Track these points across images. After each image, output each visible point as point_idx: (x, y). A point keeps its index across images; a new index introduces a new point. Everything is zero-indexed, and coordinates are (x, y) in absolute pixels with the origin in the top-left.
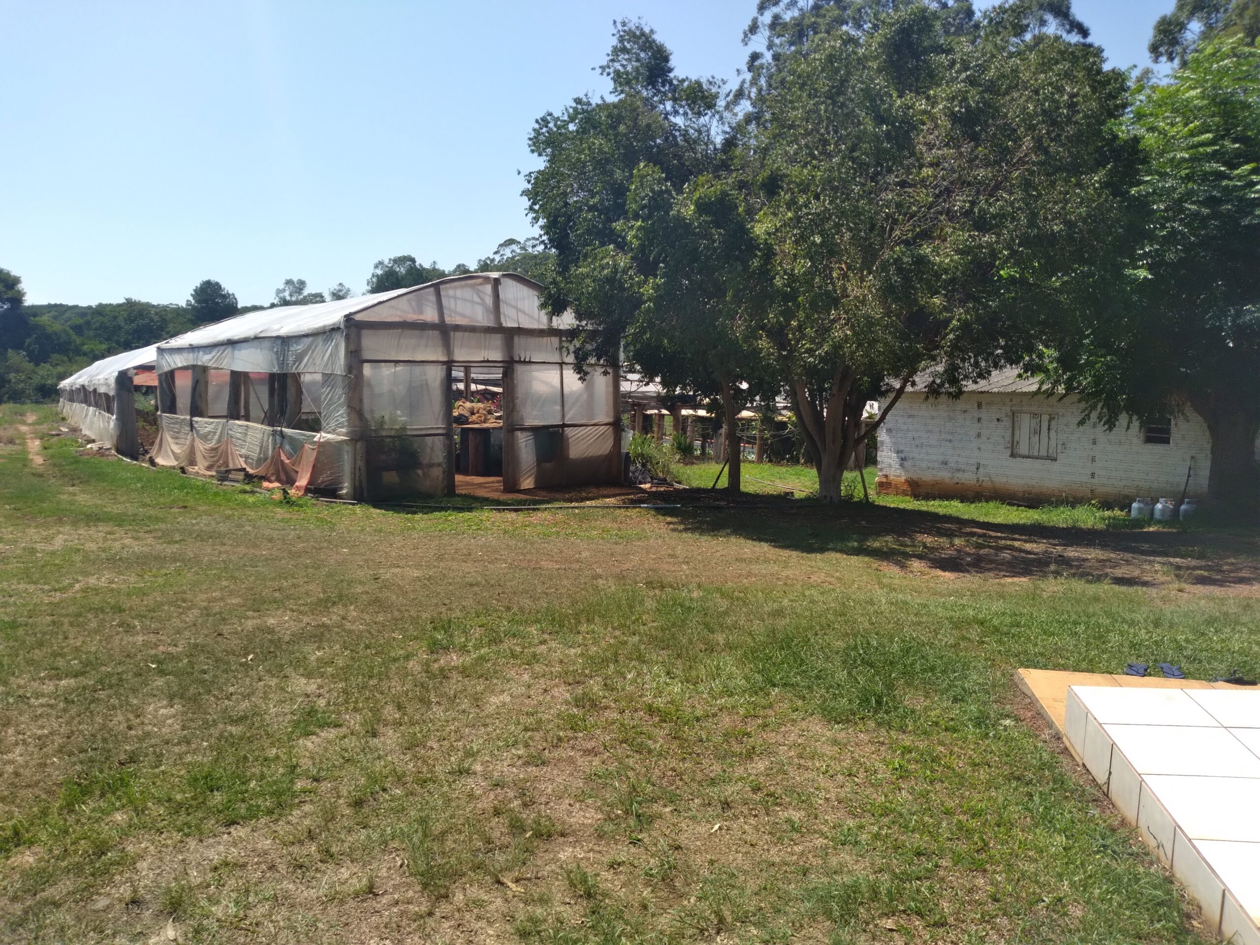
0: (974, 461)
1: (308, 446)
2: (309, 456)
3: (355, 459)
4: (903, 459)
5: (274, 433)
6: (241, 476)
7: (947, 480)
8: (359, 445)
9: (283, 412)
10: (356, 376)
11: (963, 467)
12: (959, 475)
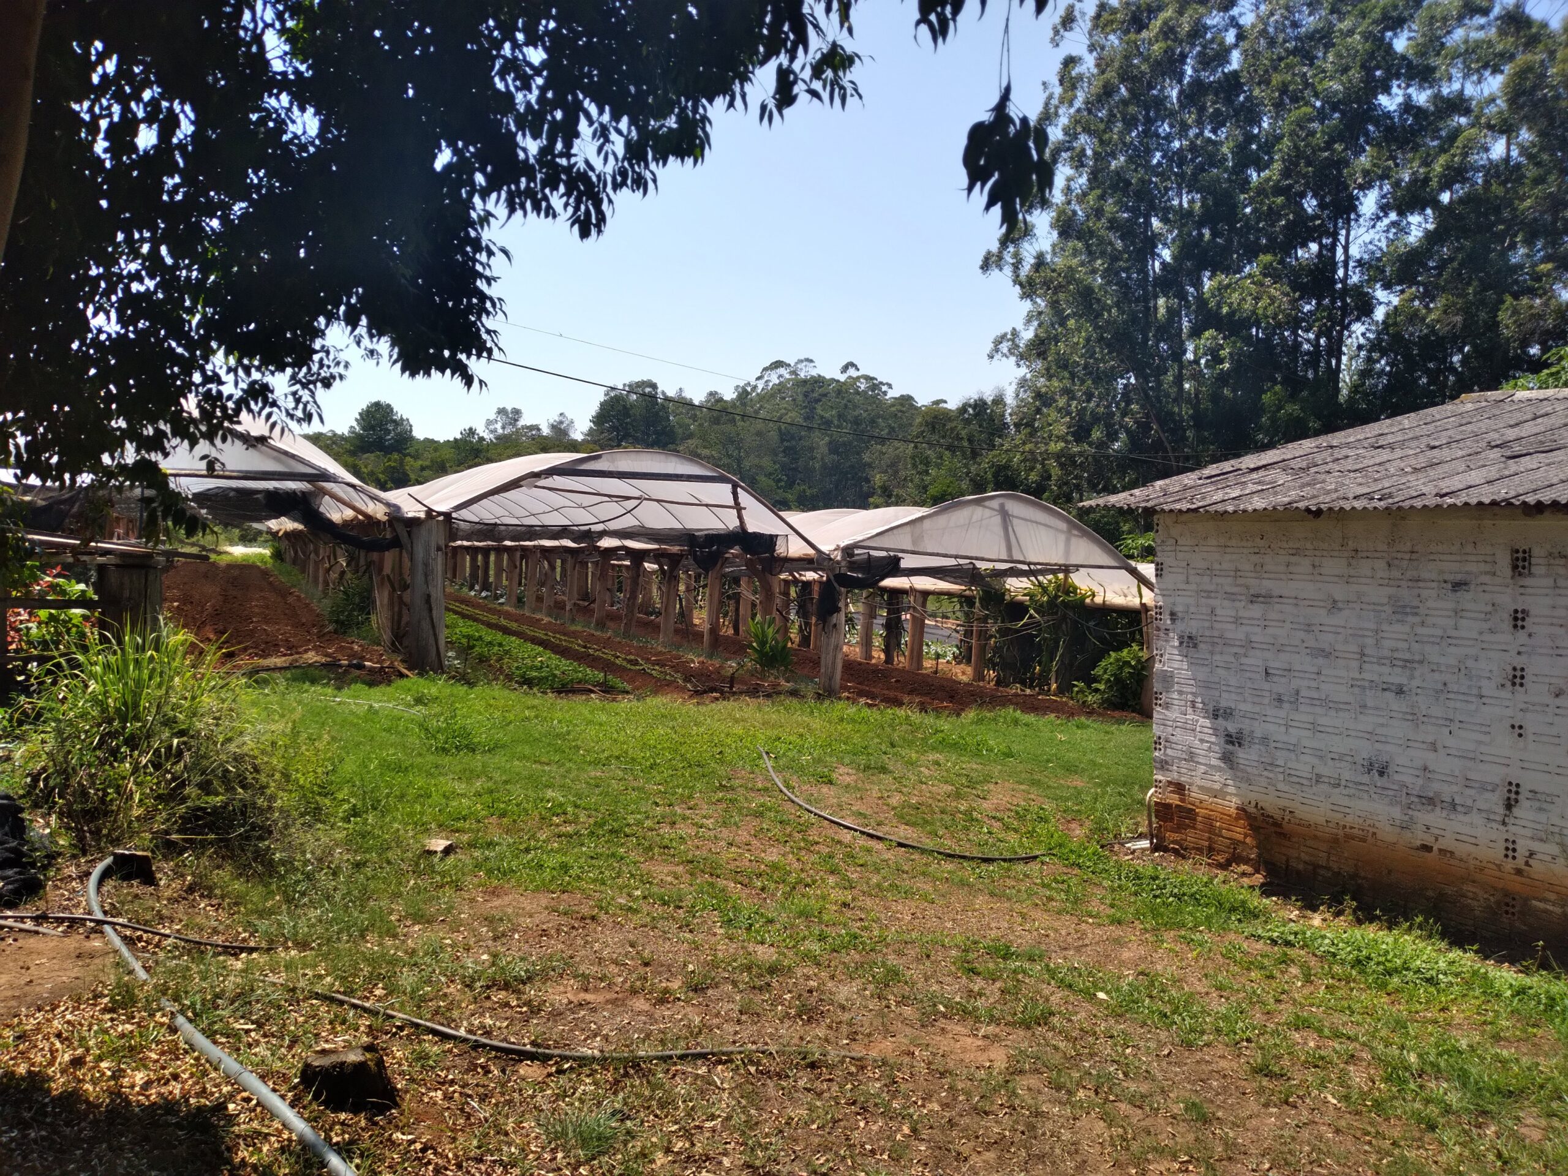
0: (1494, 774)
4: (1233, 740)
7: (1387, 832)
11: (1447, 791)
12: (1435, 818)
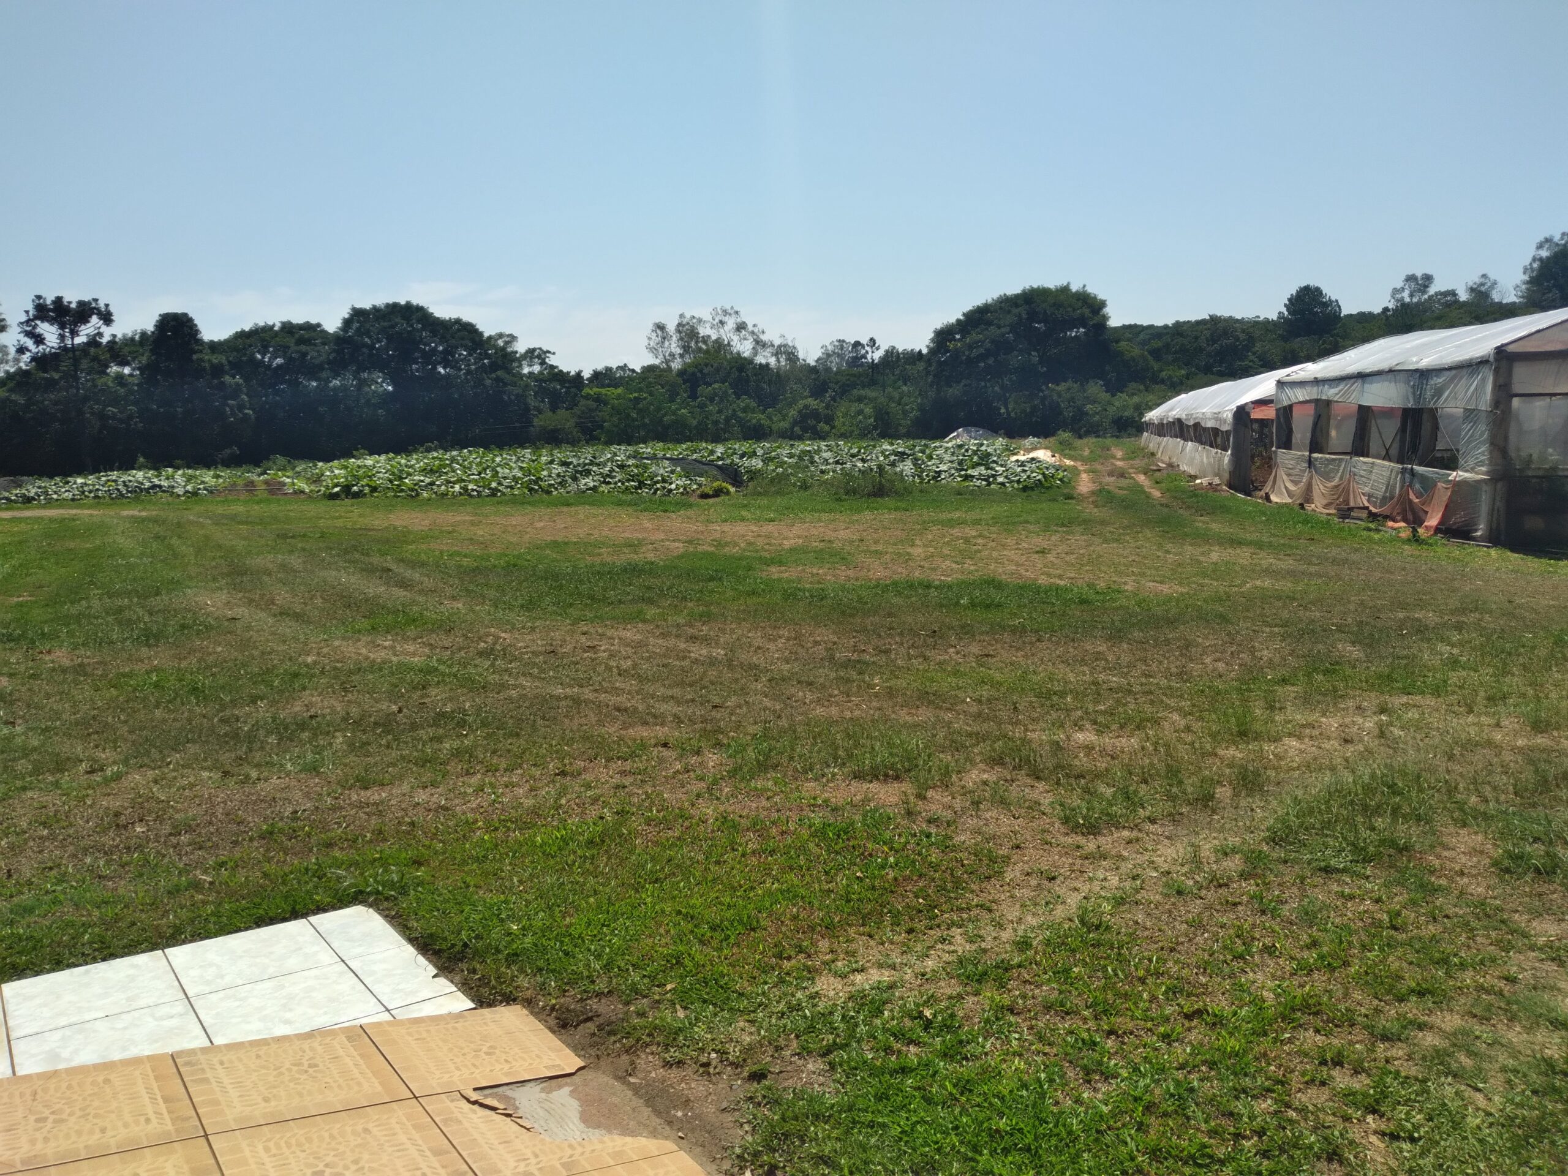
1: (1440, 485)
2: (1442, 495)
3: (1494, 500)
5: (1403, 471)
6: (1364, 515)
8: (1499, 485)
9: (1414, 449)
10: (1503, 412)
